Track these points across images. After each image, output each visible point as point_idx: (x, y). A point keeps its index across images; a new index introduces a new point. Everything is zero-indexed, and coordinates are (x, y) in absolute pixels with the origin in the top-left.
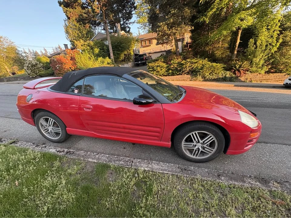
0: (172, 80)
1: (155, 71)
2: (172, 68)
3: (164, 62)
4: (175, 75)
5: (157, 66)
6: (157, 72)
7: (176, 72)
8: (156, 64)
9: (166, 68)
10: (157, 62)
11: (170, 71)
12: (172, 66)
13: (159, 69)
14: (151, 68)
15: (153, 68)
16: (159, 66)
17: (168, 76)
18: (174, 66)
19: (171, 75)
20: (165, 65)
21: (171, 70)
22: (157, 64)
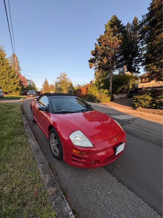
0: (153, 113)
1: (138, 102)
2: (157, 102)
3: (151, 96)
4: (159, 109)
5: (141, 99)
6: (140, 103)
7: (161, 106)
8: (141, 97)
9: (151, 101)
10: (143, 95)
11: (154, 105)
12: (158, 100)
13: (142, 101)
14: (135, 100)
15: (137, 100)
16: (143, 99)
17: (150, 109)
18: (160, 100)
19: (154, 109)
20: (150, 98)
21: (156, 104)
22: (143, 97)
